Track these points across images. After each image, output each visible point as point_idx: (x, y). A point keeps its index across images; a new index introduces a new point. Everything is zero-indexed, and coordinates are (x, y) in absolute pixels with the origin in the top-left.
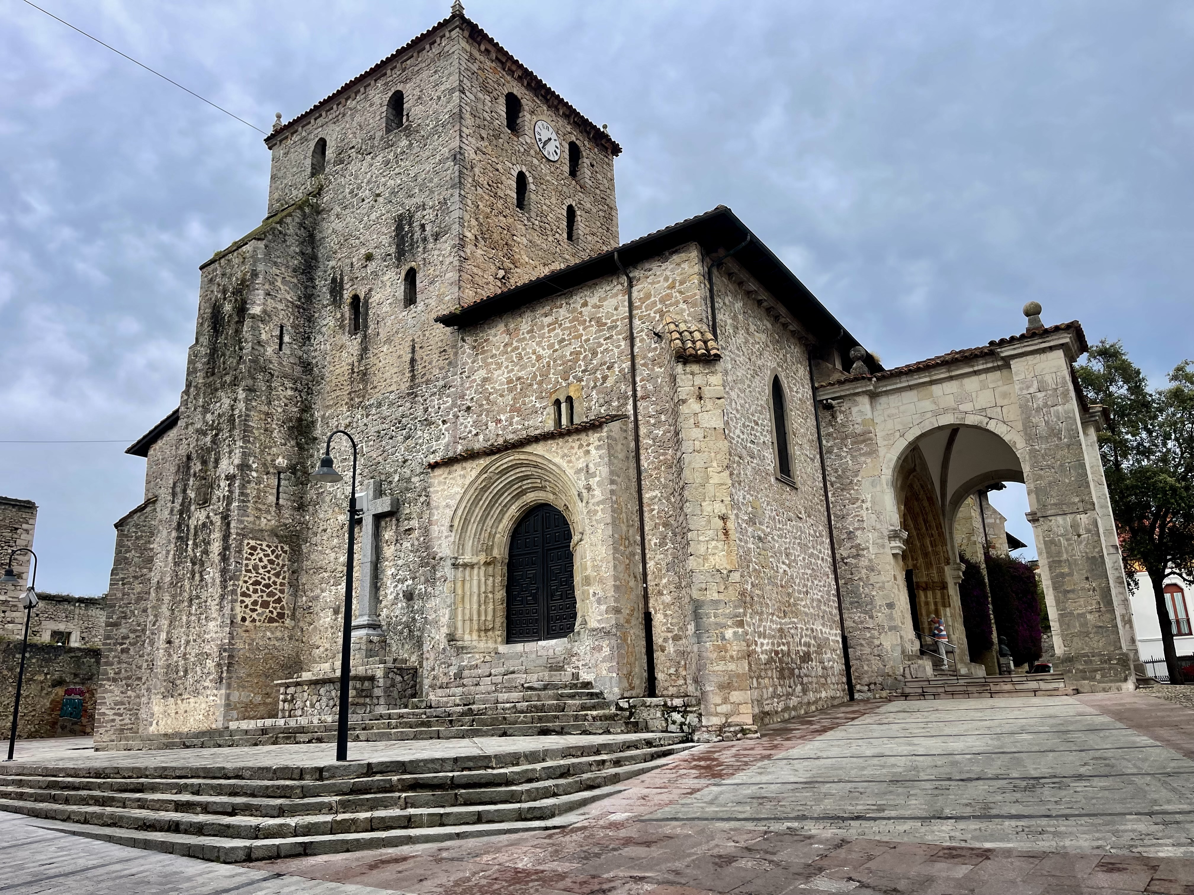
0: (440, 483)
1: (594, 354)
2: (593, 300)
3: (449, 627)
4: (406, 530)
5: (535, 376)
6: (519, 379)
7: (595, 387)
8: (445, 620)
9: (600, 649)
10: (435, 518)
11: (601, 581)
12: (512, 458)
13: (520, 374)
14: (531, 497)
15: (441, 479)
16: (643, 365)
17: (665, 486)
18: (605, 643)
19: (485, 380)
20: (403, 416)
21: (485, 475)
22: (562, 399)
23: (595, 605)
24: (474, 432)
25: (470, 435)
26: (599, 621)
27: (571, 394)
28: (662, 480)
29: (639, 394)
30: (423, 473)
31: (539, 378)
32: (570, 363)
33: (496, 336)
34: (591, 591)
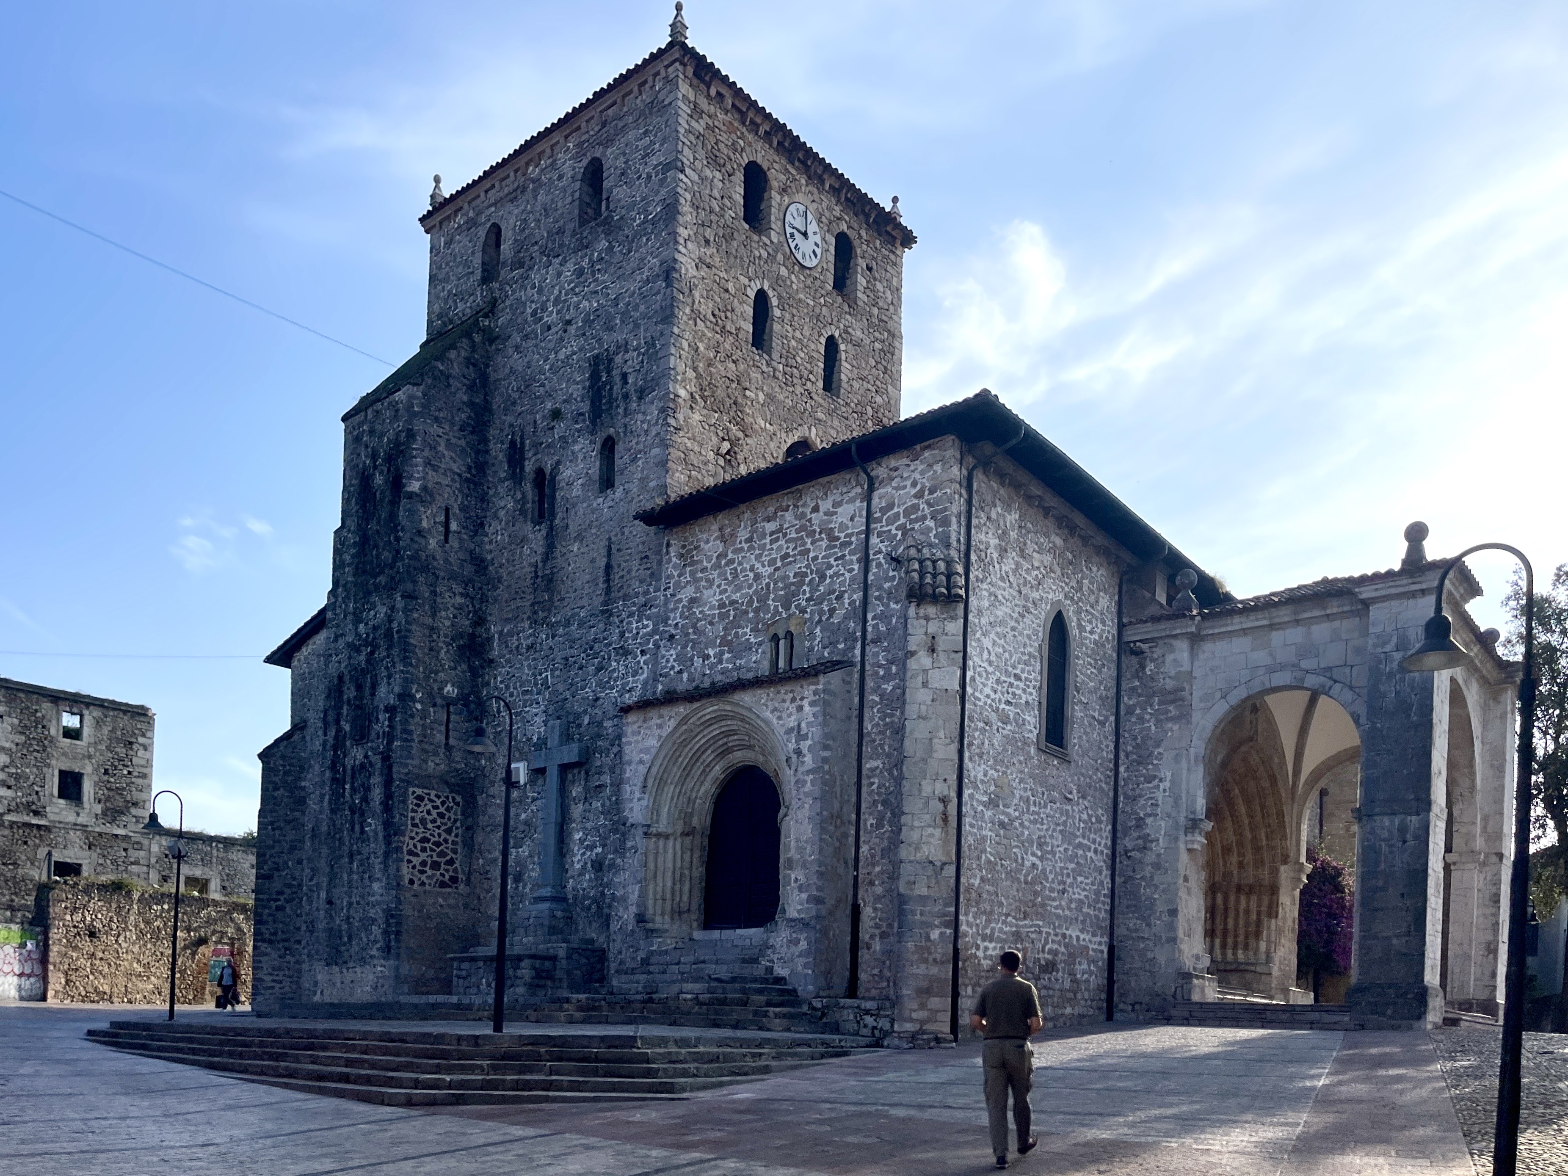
0: (633, 733)
1: (823, 577)
2: (826, 505)
3: (638, 906)
4: (597, 787)
5: (751, 602)
6: (733, 602)
7: (820, 621)
8: (634, 897)
9: (797, 942)
10: (627, 775)
11: (804, 865)
12: (716, 707)
13: (734, 597)
14: (739, 757)
15: (635, 727)
16: (877, 598)
17: (889, 756)
18: (802, 937)
19: (693, 601)
20: (595, 640)
21: (685, 727)
22: (781, 634)
23: (796, 892)
24: (677, 669)
25: (672, 672)
26: (798, 912)
27: (792, 629)
28: (886, 747)
29: (869, 637)
30: (616, 716)
31: (755, 604)
32: (793, 588)
33: (707, 542)
34: (793, 877)
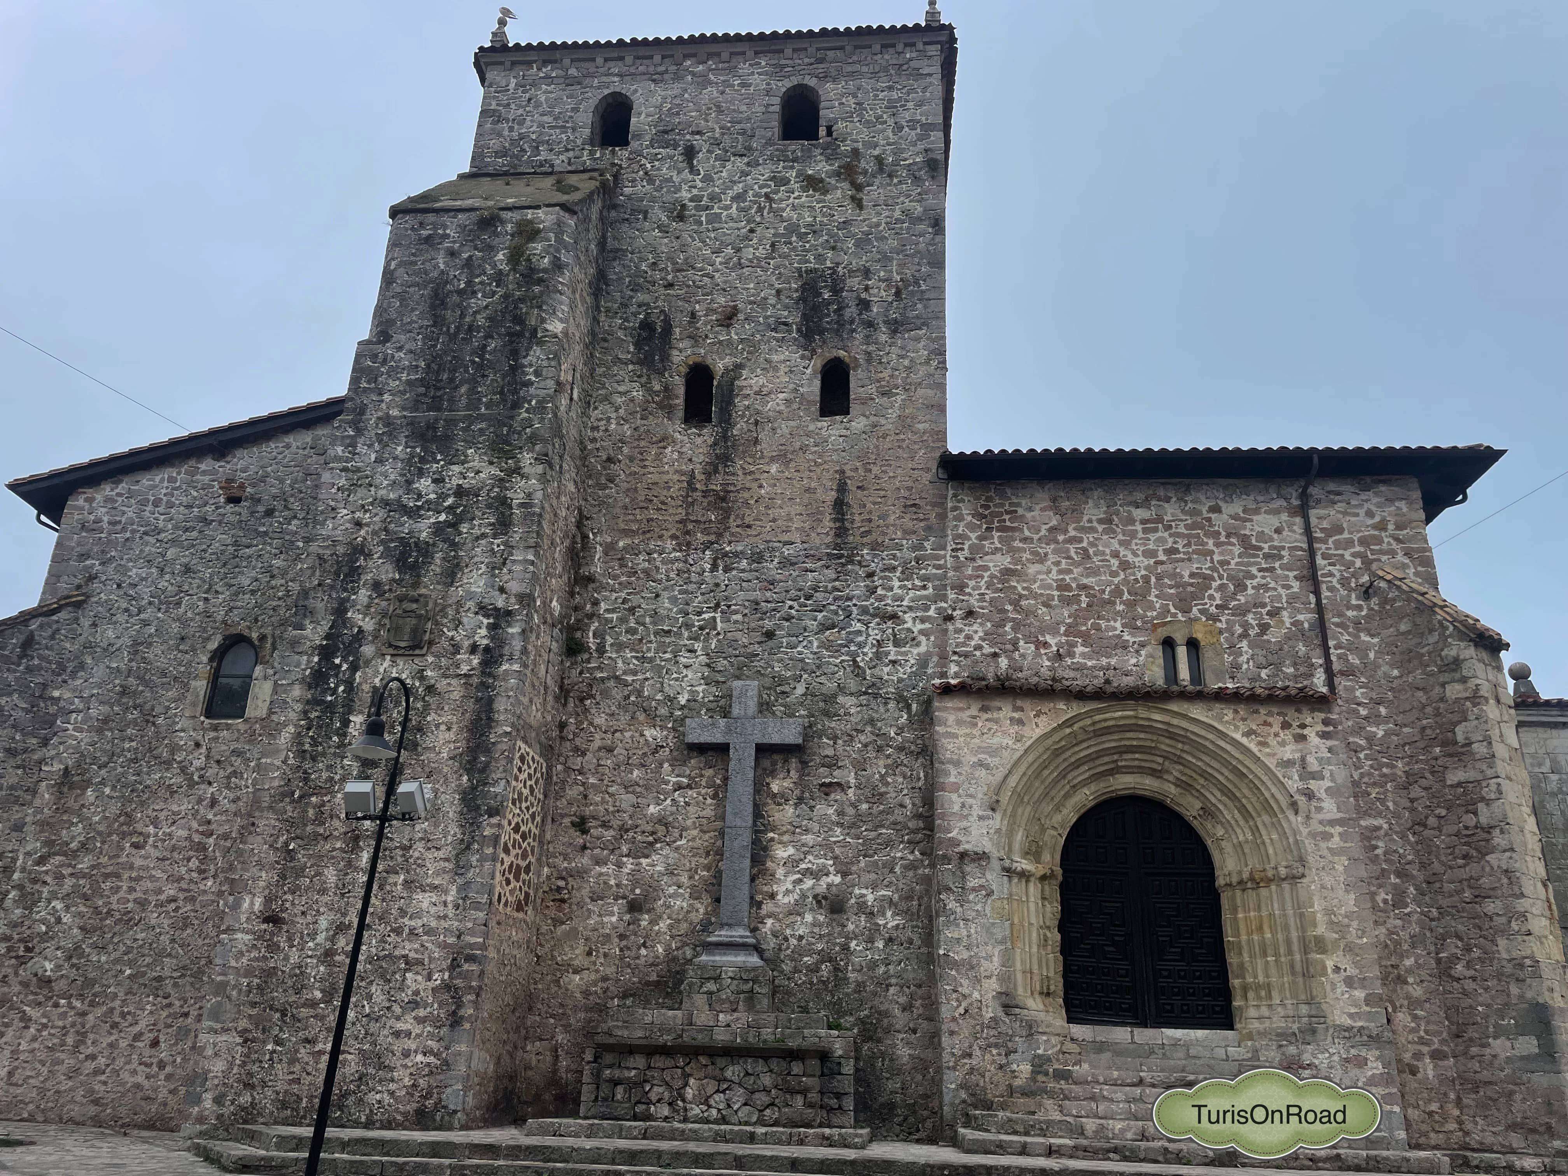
0: (960, 723)
1: (1241, 587)
2: (1235, 507)
3: (1001, 979)
4: (823, 785)
5: (1118, 592)
6: (1084, 587)
7: (1245, 635)
8: (994, 965)
9: (1362, 1063)
10: (951, 779)
11: (1349, 949)
13: (1085, 581)
14: (1125, 783)
15: (965, 715)
18: (1371, 1055)
19: (1007, 573)
21: (1068, 731)
22: (1178, 639)
23: (1341, 987)
24: (988, 650)
25: (978, 653)
26: (1351, 1016)
27: (1199, 636)
31: (1126, 596)
32: (1190, 589)
33: (1030, 509)
34: (1330, 964)
